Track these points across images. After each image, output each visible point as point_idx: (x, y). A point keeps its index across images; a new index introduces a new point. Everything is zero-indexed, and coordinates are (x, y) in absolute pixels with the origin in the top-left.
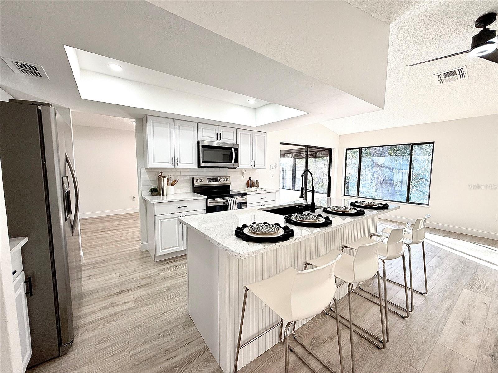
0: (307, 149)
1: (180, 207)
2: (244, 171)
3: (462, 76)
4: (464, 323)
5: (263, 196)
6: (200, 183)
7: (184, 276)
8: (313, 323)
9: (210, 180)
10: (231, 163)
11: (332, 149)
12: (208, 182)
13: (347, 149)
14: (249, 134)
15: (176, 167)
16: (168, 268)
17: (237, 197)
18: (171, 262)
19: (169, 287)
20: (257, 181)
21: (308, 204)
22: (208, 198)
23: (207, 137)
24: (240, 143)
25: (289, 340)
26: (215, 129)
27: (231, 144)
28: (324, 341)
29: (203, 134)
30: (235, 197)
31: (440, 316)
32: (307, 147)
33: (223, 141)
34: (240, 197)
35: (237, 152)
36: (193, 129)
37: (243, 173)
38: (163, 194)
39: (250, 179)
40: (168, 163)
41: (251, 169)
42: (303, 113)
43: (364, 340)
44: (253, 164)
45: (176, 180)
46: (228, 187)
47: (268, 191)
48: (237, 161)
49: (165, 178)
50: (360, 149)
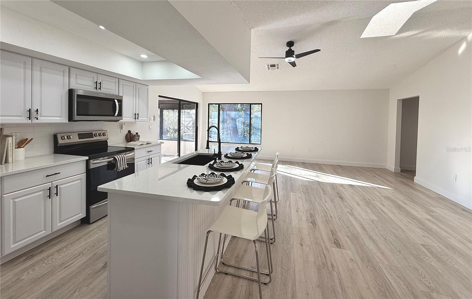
0: (180, 102)
1: (47, 176)
2: (123, 124)
3: (278, 68)
4: (297, 211)
5: (149, 149)
6: (66, 141)
7: (70, 265)
8: (230, 247)
9: (81, 136)
10: (114, 115)
11: (198, 103)
12: (79, 139)
13: (209, 104)
14: (131, 86)
15: (35, 121)
16: (33, 265)
17: (124, 153)
18: (33, 256)
19: (52, 287)
20: (137, 133)
21: (215, 153)
22: (90, 159)
23: (82, 85)
24: (123, 95)
25: (221, 267)
26: (93, 77)
27: (113, 95)
28: (242, 256)
29: (76, 81)
30: (123, 153)
31: (288, 212)
32: (180, 100)
33: (103, 90)
34: (128, 152)
35: (120, 104)
36: (62, 74)
37: (122, 125)
38: (6, 162)
39: (129, 132)
40: (21, 116)
41: (134, 122)
42: (199, 77)
43: (263, 242)
44: (137, 117)
45: (27, 139)
46: (106, 142)
47: (153, 144)
48: (120, 114)
49: (10, 139)
50: (219, 104)
